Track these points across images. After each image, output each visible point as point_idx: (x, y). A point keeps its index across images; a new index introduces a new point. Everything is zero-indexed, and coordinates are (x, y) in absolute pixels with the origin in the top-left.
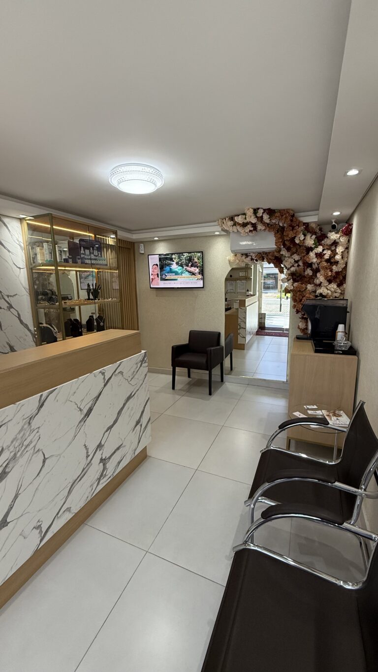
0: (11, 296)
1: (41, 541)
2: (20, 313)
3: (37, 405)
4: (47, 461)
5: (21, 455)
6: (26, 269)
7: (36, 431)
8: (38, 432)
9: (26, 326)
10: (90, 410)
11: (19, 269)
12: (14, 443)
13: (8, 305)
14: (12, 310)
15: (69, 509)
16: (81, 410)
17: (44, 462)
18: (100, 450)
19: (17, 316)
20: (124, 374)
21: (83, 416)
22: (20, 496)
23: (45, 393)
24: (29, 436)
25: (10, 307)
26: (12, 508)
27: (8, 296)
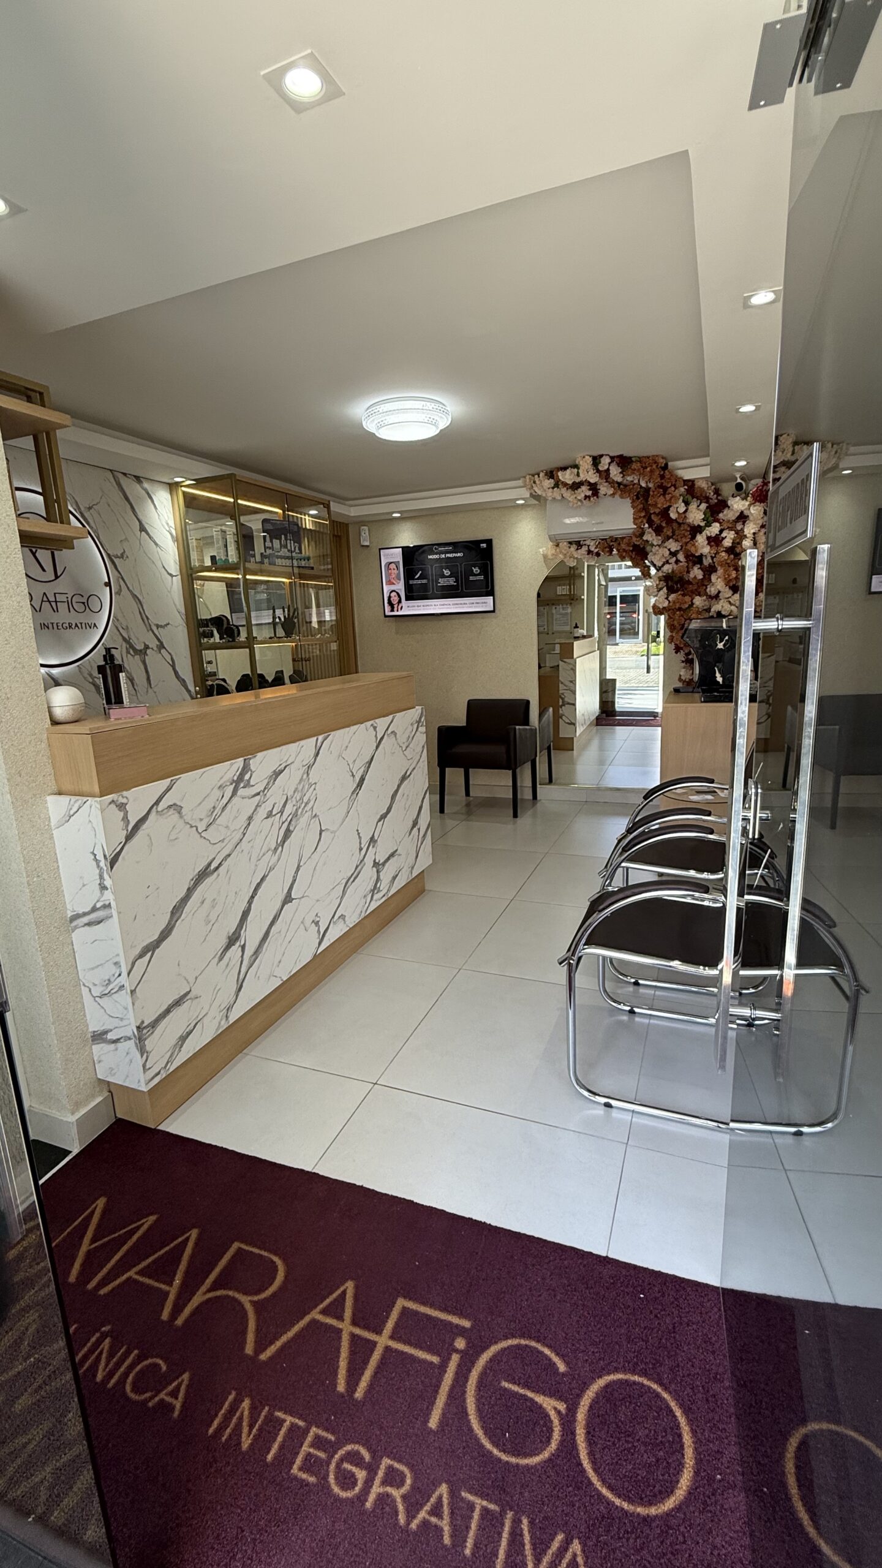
0: (161, 626)
1: (320, 944)
2: (174, 657)
3: (313, 752)
4: (323, 834)
5: (302, 812)
6: (179, 577)
7: (314, 786)
8: (315, 789)
9: (183, 682)
10: (362, 780)
11: (170, 577)
12: (296, 794)
13: (158, 643)
14: (163, 651)
15: (342, 917)
16: (353, 776)
17: (320, 834)
18: (373, 847)
19: (171, 663)
20: (398, 736)
21: (355, 785)
22: (301, 869)
23: (321, 738)
24: (307, 791)
25: (161, 646)
26: (295, 880)
27: (158, 626)
